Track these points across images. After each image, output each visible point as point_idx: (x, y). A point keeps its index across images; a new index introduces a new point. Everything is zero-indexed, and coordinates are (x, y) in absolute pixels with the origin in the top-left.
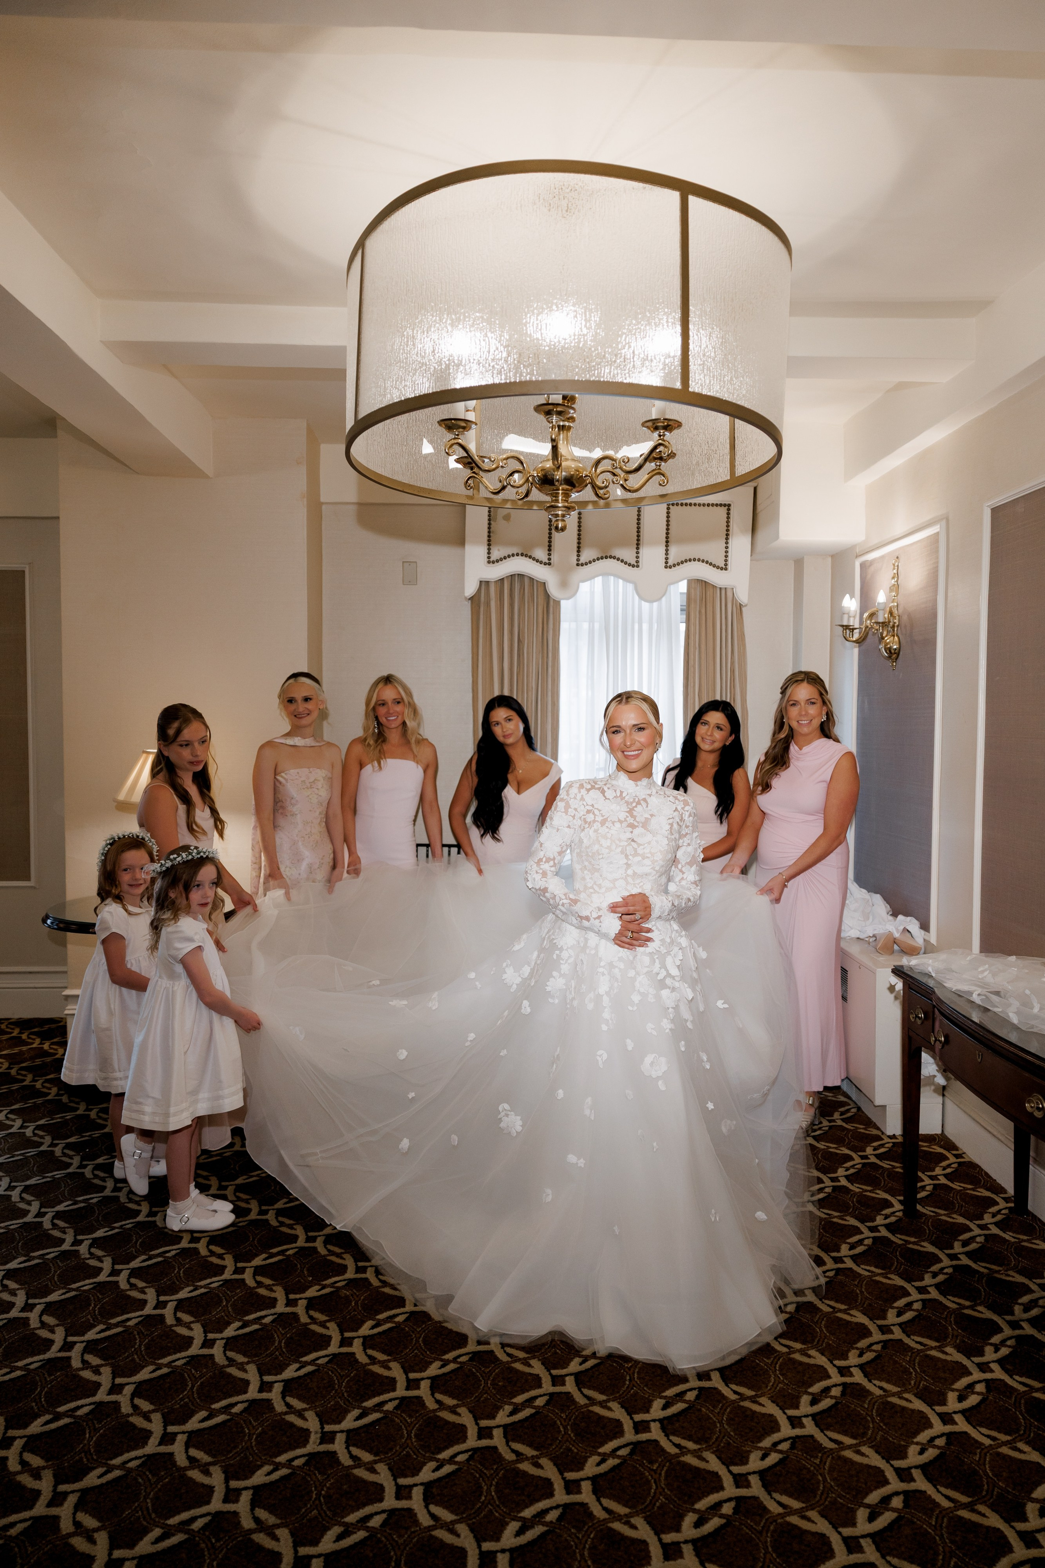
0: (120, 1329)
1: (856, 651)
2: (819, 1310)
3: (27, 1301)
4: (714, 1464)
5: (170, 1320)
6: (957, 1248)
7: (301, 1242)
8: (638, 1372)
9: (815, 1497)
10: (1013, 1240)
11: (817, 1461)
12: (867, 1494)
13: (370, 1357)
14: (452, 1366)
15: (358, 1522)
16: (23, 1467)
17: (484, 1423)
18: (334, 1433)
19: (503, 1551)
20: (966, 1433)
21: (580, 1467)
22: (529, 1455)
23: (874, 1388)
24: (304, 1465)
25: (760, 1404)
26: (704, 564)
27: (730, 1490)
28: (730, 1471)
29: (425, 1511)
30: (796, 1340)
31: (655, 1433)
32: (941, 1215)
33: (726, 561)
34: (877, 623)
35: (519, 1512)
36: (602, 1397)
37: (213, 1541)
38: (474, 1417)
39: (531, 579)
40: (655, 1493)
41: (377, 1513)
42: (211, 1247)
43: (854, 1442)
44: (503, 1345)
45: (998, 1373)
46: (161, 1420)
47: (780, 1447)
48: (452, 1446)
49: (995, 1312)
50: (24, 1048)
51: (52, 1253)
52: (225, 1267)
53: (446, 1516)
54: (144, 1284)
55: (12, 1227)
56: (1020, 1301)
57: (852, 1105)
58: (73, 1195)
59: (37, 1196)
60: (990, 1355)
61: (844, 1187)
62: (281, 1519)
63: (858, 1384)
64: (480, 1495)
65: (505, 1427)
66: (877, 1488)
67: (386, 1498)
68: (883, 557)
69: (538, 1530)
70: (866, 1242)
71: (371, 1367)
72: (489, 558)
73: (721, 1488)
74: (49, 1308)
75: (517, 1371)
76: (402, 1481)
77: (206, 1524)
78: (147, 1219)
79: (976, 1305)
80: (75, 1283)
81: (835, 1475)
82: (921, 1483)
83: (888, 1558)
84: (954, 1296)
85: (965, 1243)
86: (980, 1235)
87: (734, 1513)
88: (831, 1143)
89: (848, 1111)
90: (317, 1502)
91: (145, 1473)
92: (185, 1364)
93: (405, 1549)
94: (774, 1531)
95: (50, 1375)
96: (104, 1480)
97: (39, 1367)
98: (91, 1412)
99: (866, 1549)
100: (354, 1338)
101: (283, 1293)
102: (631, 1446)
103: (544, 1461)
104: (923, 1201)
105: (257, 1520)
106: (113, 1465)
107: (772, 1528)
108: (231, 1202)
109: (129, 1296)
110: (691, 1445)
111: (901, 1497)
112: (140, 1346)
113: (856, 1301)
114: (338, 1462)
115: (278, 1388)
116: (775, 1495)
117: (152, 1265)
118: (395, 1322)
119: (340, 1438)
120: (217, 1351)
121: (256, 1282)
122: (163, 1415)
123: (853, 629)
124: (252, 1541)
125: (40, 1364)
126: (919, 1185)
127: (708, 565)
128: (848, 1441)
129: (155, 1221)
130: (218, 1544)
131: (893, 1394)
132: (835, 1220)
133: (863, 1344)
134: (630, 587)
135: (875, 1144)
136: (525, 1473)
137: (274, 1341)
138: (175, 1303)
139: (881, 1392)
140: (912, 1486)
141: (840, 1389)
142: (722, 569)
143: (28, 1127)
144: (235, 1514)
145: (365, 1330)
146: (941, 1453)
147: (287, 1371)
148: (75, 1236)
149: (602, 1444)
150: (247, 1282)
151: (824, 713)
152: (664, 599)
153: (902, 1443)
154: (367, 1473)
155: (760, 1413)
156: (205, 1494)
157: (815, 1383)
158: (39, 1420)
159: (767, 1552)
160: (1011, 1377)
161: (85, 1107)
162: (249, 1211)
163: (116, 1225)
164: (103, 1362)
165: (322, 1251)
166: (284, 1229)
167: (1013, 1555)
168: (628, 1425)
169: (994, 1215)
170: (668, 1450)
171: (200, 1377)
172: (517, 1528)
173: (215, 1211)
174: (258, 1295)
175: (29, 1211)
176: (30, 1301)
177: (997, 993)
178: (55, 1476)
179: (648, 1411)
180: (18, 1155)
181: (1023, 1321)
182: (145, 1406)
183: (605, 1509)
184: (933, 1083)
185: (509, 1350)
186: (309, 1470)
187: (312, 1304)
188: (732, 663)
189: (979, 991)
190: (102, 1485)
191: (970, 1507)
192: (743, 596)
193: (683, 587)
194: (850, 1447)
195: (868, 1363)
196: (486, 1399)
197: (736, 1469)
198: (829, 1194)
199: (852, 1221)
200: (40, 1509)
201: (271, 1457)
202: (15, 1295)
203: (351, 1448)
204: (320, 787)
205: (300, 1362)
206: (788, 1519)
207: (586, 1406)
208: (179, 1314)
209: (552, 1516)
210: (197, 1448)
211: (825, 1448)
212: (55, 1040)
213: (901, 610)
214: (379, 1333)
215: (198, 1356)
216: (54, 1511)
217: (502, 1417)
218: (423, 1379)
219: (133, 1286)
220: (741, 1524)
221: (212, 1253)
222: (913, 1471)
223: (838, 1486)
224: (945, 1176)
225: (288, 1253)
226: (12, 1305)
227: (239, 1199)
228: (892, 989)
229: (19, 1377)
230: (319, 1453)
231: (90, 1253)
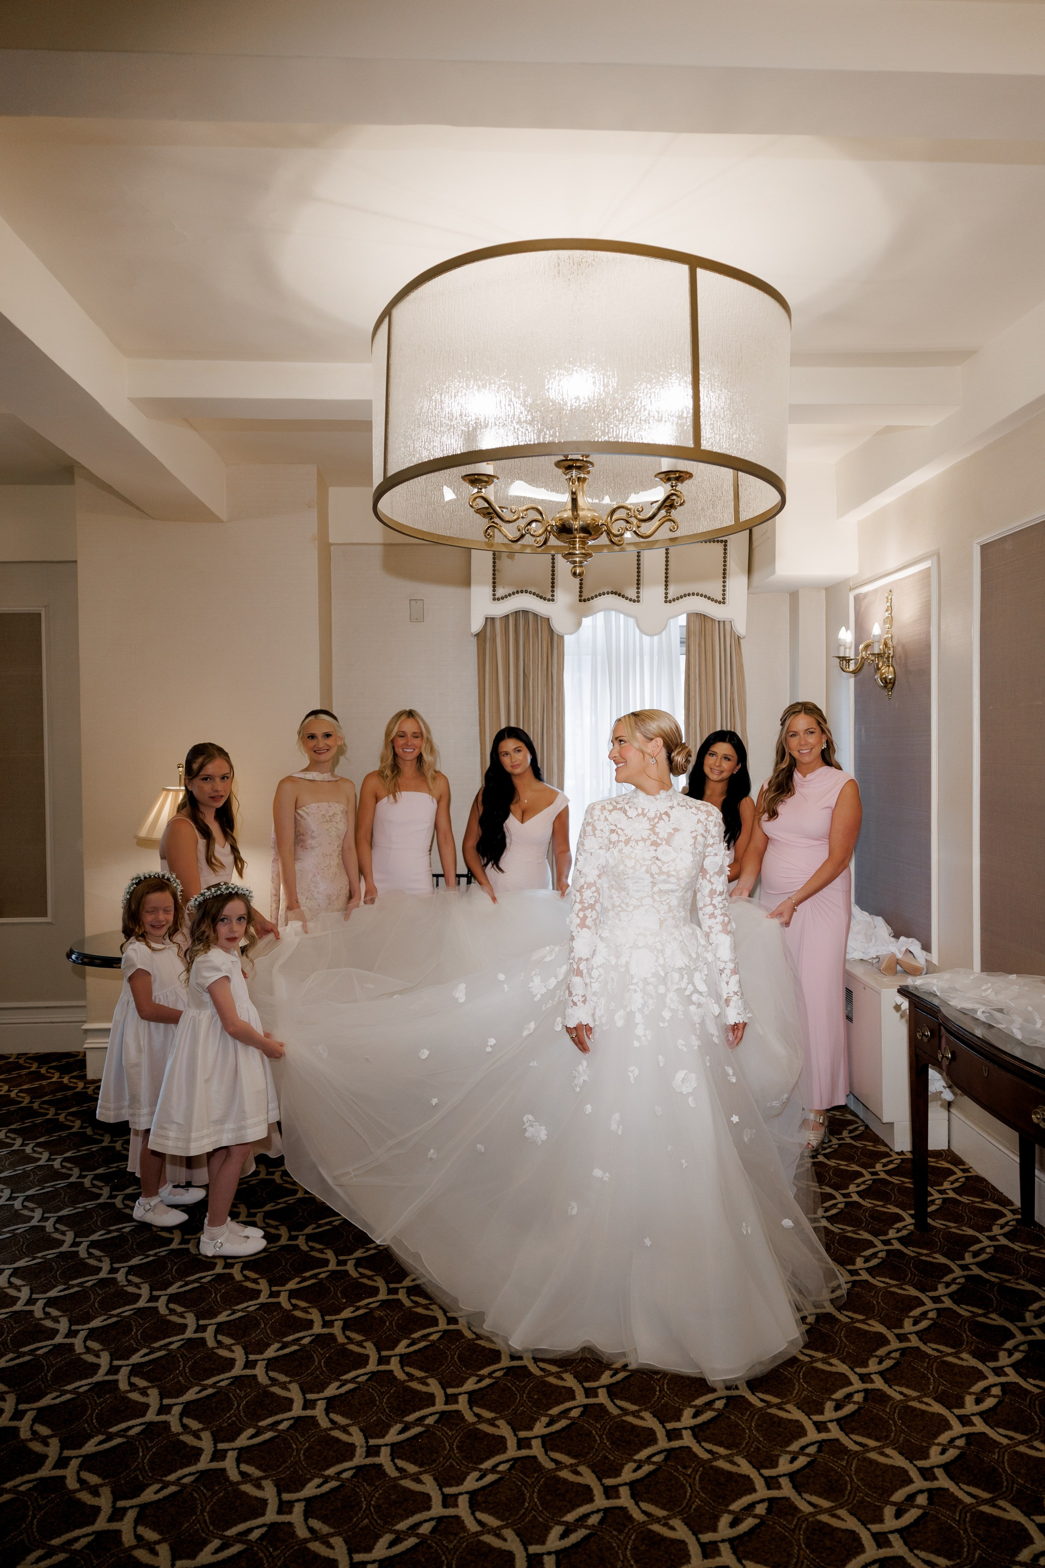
0: (163, 1353)
1: (852, 681)
2: (838, 1320)
3: (70, 1327)
4: (745, 1468)
5: (211, 1343)
6: (968, 1259)
7: (332, 1266)
8: (668, 1384)
9: (844, 1496)
10: (1021, 1250)
11: (844, 1463)
12: (893, 1493)
13: (407, 1374)
14: (487, 1382)
15: (408, 1529)
16: (81, 1485)
17: (523, 1434)
18: (379, 1447)
19: (549, 1553)
20: (984, 1433)
21: (618, 1474)
22: (568, 1464)
23: (894, 1393)
24: (352, 1477)
25: (787, 1411)
26: (703, 598)
27: (762, 1492)
28: (761, 1475)
29: (472, 1518)
30: (817, 1350)
31: (687, 1440)
32: (951, 1228)
33: (724, 595)
34: (873, 654)
35: (562, 1517)
36: (634, 1408)
37: (271, 1550)
38: (512, 1428)
39: (536, 616)
40: (691, 1496)
41: (425, 1521)
42: (245, 1272)
43: (878, 1444)
44: (536, 1360)
45: (1012, 1377)
46: (211, 1438)
47: (808, 1450)
48: (493, 1457)
49: (1007, 1319)
50: (44, 1083)
51: (90, 1281)
52: (261, 1291)
53: (492, 1521)
54: (183, 1309)
55: (48, 1257)
56: (1031, 1308)
57: (860, 1123)
58: (106, 1224)
59: (71, 1226)
60: (1004, 1360)
61: (856, 1202)
62: (334, 1528)
63: (878, 1390)
64: (523, 1502)
65: (543, 1437)
66: (901, 1487)
67: (434, 1506)
68: (876, 591)
69: (581, 1533)
70: (880, 1255)
71: (409, 1384)
72: (494, 595)
73: (754, 1490)
74: (93, 1334)
75: (550, 1385)
76: (448, 1490)
77: (263, 1534)
78: (180, 1247)
79: (989, 1313)
80: (115, 1309)
81: (862, 1476)
82: (943, 1481)
83: (916, 1552)
84: (967, 1305)
85: (976, 1254)
86: (989, 1246)
87: (767, 1513)
88: (842, 1160)
89: (856, 1129)
90: (368, 1512)
91: (199, 1488)
92: (229, 1385)
93: (455, 1553)
94: (807, 1529)
95: (99, 1398)
96: (161, 1495)
97: (88, 1390)
98: (142, 1432)
99: (894, 1543)
100: (391, 1356)
101: (319, 1314)
102: (665, 1453)
103: (582, 1469)
104: (933, 1215)
105: (311, 1530)
106: (169, 1481)
107: (804, 1526)
108: (261, 1228)
109: (169, 1321)
110: (722, 1451)
111: (926, 1495)
112: (184, 1368)
113: (873, 1312)
114: (384, 1474)
115: (321, 1405)
116: (805, 1496)
117: (189, 1291)
118: (429, 1341)
119: (385, 1452)
120: (259, 1371)
121: (292, 1305)
122: (212, 1433)
123: (849, 660)
124: (308, 1549)
125: (88, 1387)
126: (929, 1199)
127: (706, 599)
128: (872, 1443)
129: (188, 1249)
130: (276, 1553)
131: (914, 1399)
132: (849, 1234)
133: (882, 1352)
134: (631, 621)
135: (885, 1160)
136: (565, 1481)
137: (314, 1361)
138: (215, 1326)
139: (902, 1397)
140: (935, 1484)
141: (862, 1395)
142: (720, 602)
143: (55, 1159)
144: (290, 1524)
145: (401, 1348)
146: (961, 1453)
147: (328, 1389)
148: (111, 1264)
149: (637, 1451)
150: (283, 1305)
151: (824, 741)
152: (664, 633)
153: (924, 1444)
154: (413, 1483)
155: (787, 1419)
156: (258, 1507)
157: (837, 1390)
158: (92, 1441)
159: (800, 1549)
160: (1025, 1380)
161: (109, 1140)
162: (278, 1237)
163: (151, 1253)
164: (150, 1384)
165: (354, 1274)
166: (315, 1254)
167: (1034, 1546)
168: (660, 1433)
169: (1002, 1227)
170: (701, 1456)
171: (245, 1397)
172: (561, 1532)
173: (248, 1237)
174: (295, 1317)
175: (64, 1241)
176: (73, 1328)
177: (1000, 1011)
178: (113, 1493)
179: (679, 1420)
180: (48, 1187)
181: (1034, 1326)
182: (194, 1425)
183: (644, 1512)
184: (940, 1099)
185: (541, 1365)
186: (358, 1482)
187: (347, 1325)
188: (732, 693)
189: (983, 1009)
190: (159, 1500)
191: (991, 1502)
192: (741, 628)
193: (682, 620)
194: (874, 1449)
195: (887, 1370)
196: (523, 1411)
197: (767, 1472)
198: (842, 1210)
199: (866, 1236)
200: (101, 1524)
201: (320, 1470)
202: (58, 1322)
203: (396, 1461)
204: (338, 821)
205: (341, 1380)
206: (819, 1517)
207: (619, 1416)
208: (220, 1337)
209: (594, 1520)
210: (248, 1463)
211: (851, 1450)
212: (74, 1074)
213: (895, 642)
214: (415, 1351)
215: (241, 1376)
216: (115, 1526)
217: (540, 1428)
218: (460, 1394)
219: (172, 1311)
220: (774, 1523)
221: (247, 1278)
222: (936, 1470)
223: (864, 1485)
224: (954, 1190)
225: (320, 1276)
226: (55, 1332)
227: (268, 1225)
228: (897, 1008)
229: (69, 1401)
230: (365, 1465)
231: (128, 1281)
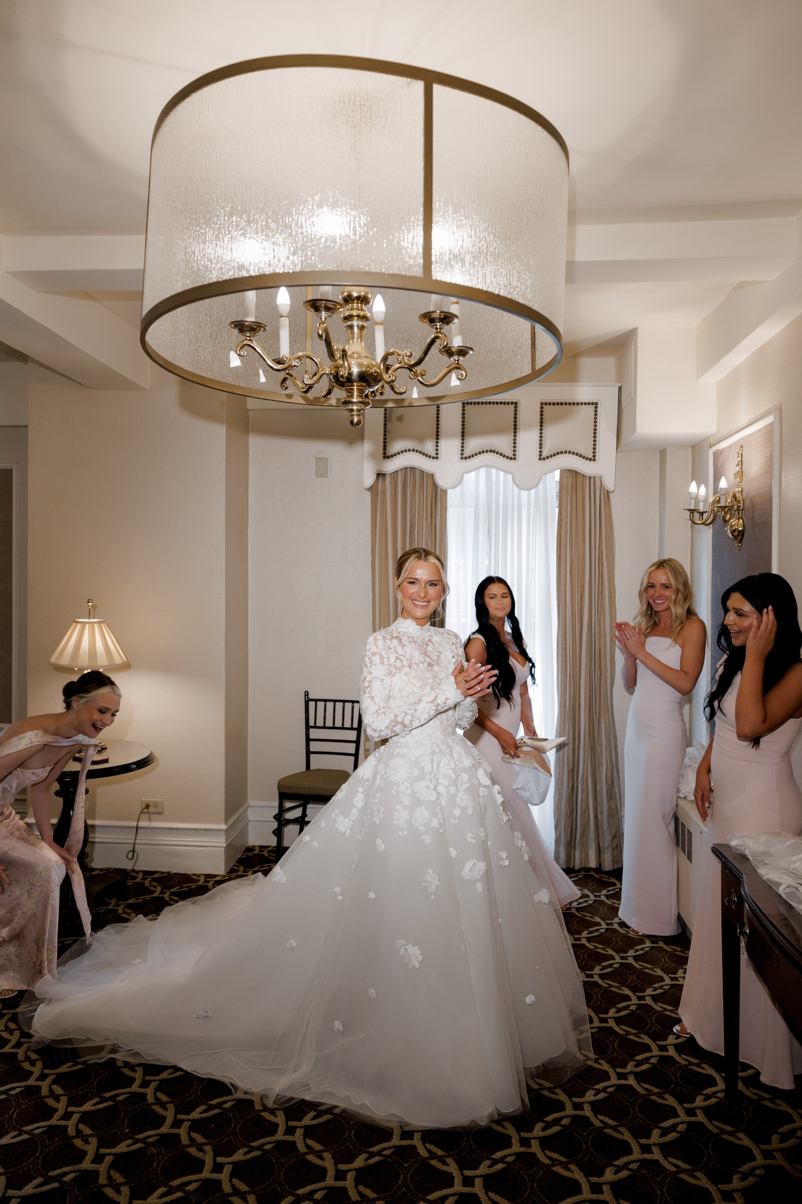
1: (710, 532)
6: (774, 1143)
7: (135, 1087)
26: (575, 456)
33: (594, 452)
39: (422, 472)
52: (57, 1110)
70: (680, 1128)
72: (385, 454)
101: (96, 1145)
118: (186, 1191)
121: (77, 1131)
123: (702, 513)
127: (578, 457)
132: (653, 1097)
142: (590, 460)
152: (541, 486)
165: (151, 1099)
187: (116, 1162)
188: (601, 544)
193: (556, 476)
199: (670, 1101)
213: (745, 495)
